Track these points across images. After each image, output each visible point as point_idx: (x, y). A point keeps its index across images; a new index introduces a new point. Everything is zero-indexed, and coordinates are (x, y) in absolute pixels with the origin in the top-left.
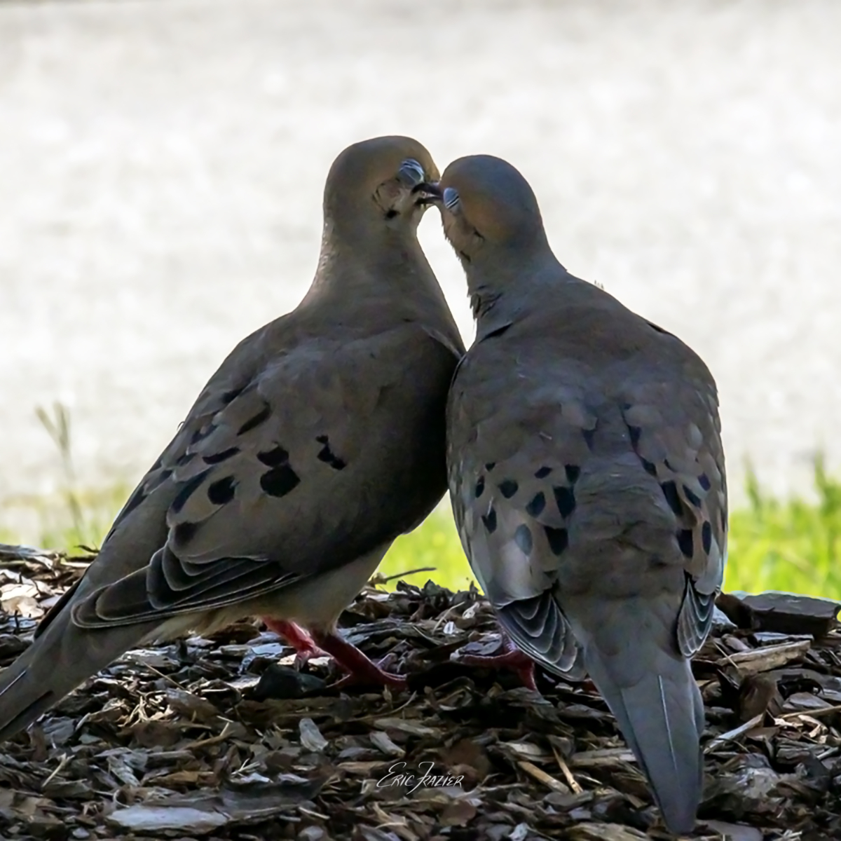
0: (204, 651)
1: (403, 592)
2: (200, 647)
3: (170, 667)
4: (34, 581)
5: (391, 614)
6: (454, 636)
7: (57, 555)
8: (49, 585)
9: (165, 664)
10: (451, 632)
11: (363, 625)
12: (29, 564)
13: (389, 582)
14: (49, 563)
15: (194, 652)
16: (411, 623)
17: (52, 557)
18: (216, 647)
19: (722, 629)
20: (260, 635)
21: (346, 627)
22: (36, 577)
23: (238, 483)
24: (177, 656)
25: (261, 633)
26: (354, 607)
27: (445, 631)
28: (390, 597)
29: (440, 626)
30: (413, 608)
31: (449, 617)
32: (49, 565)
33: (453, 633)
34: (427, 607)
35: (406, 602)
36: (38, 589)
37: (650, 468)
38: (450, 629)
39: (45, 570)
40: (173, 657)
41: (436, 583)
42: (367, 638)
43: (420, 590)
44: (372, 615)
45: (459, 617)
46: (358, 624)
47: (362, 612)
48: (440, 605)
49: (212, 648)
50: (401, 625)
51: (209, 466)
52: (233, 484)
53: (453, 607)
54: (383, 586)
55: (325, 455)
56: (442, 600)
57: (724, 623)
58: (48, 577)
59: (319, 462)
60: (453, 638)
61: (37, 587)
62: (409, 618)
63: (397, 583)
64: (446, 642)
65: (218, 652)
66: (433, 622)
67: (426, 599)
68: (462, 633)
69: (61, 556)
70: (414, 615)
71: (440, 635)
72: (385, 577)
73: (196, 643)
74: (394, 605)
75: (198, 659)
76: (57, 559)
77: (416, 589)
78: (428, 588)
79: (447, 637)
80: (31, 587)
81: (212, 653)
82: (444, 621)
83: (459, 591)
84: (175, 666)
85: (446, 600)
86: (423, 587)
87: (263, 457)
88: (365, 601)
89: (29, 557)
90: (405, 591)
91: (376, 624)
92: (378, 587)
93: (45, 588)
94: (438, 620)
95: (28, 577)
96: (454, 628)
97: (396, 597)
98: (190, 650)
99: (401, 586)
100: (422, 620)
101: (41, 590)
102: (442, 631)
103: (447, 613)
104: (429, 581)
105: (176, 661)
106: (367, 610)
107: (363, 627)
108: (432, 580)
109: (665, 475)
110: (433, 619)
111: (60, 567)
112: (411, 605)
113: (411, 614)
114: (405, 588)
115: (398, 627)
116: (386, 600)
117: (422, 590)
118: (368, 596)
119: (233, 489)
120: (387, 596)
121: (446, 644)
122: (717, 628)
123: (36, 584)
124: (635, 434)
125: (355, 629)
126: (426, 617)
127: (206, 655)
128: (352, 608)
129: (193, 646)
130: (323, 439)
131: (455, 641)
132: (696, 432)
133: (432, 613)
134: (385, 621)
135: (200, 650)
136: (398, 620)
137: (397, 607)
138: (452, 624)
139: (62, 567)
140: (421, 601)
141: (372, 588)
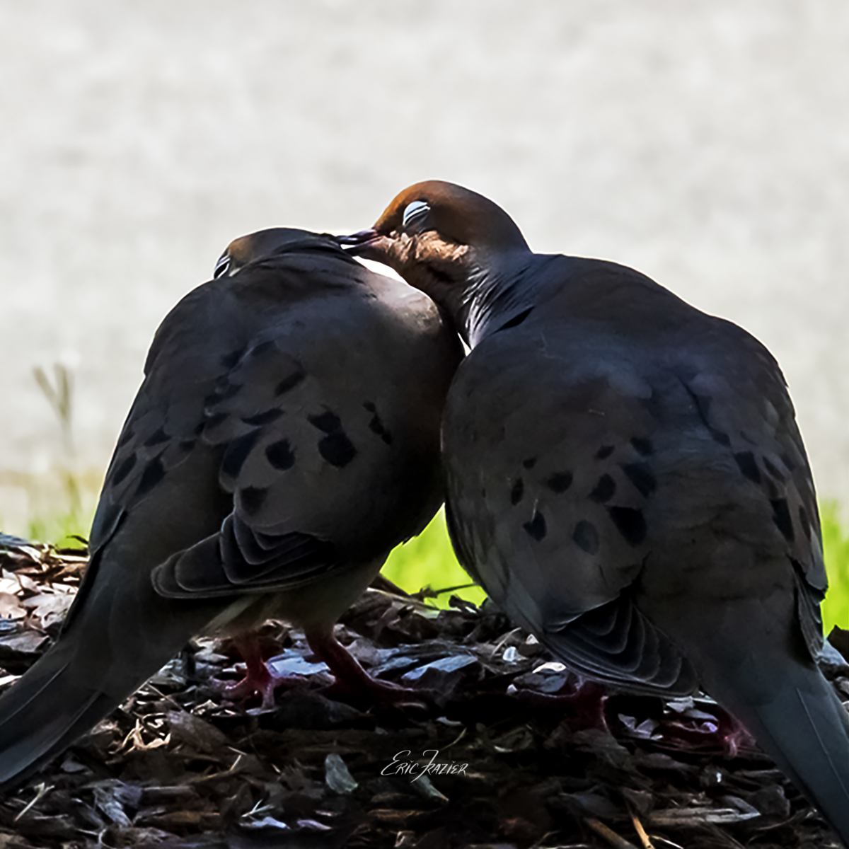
0: (216, 668)
1: (456, 609)
2: (211, 663)
3: (175, 686)
4: (16, 574)
5: (442, 634)
6: (515, 663)
7: (46, 546)
8: (34, 580)
9: (168, 681)
10: (511, 660)
11: (407, 646)
12: (11, 554)
13: (440, 596)
14: (36, 555)
15: (203, 670)
16: (464, 647)
17: (40, 548)
18: (230, 666)
19: (836, 670)
20: (284, 652)
21: (386, 647)
22: (19, 571)
23: (296, 448)
24: (182, 673)
25: (286, 650)
26: (398, 623)
27: (505, 658)
28: (440, 614)
29: (499, 651)
30: (468, 628)
31: (511, 641)
32: (36, 557)
33: (514, 661)
34: (485, 628)
35: (460, 621)
36: (21, 585)
38: (510, 655)
39: (30, 563)
40: (178, 674)
42: (416, 661)
43: (477, 607)
44: (419, 635)
45: (523, 643)
46: (401, 645)
47: (407, 630)
48: (501, 626)
49: (225, 665)
50: (452, 648)
51: (254, 427)
52: (291, 449)
53: (515, 630)
54: (433, 600)
55: (376, 426)
56: (503, 620)
57: (838, 663)
58: (34, 571)
59: (370, 431)
60: (514, 666)
61: (20, 582)
62: (462, 640)
63: (449, 598)
64: (506, 671)
65: (233, 670)
66: (491, 647)
67: (484, 618)
68: (525, 661)
69: (50, 547)
70: (468, 636)
71: (498, 661)
73: (207, 658)
74: (445, 623)
75: (208, 678)
76: (45, 551)
77: (473, 607)
78: (487, 605)
79: (506, 665)
80: (13, 582)
81: (225, 670)
82: (503, 646)
84: (180, 684)
85: (508, 621)
86: (480, 604)
87: (314, 421)
88: (411, 617)
89: (13, 546)
90: (459, 607)
91: (423, 645)
92: (427, 601)
93: (30, 583)
94: (497, 645)
95: (10, 570)
96: (515, 655)
97: (447, 614)
98: (199, 666)
99: (455, 601)
100: (477, 643)
101: (25, 586)
102: (501, 657)
103: (509, 636)
105: (181, 679)
106: (413, 629)
107: (407, 648)
110: (491, 643)
111: (48, 559)
112: (465, 624)
113: (466, 634)
114: (459, 604)
115: (448, 650)
116: (436, 617)
117: (480, 607)
118: (415, 612)
119: (293, 453)
120: (438, 612)
121: (505, 673)
122: (829, 669)
123: (19, 578)
125: (397, 650)
126: (482, 640)
127: (218, 673)
128: (395, 625)
129: (203, 661)
130: (371, 408)
131: (516, 670)
133: (491, 634)
134: (434, 641)
135: (211, 667)
136: (449, 642)
137: (449, 627)
138: (513, 649)
139: (52, 561)
140: (478, 621)
141: (421, 602)
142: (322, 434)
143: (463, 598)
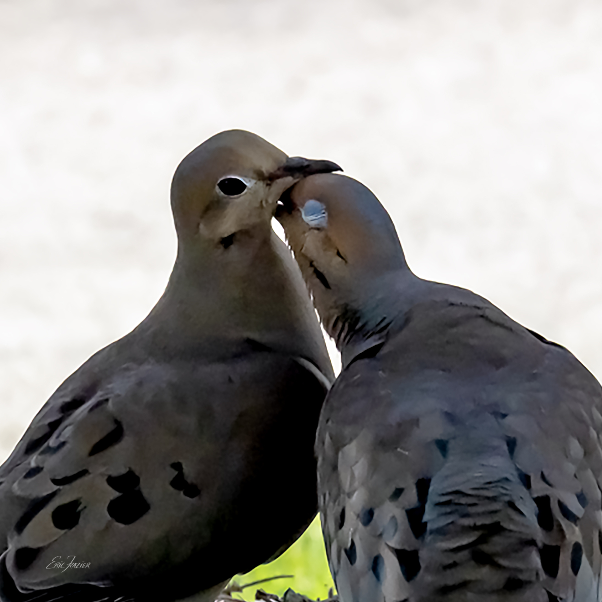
13: (244, 590)
23: (85, 507)
37: (526, 480)
41: (296, 592)
43: (280, 598)
51: (56, 488)
52: (80, 508)
54: (240, 593)
55: (179, 483)
59: (171, 489)
63: (255, 592)
72: (241, 585)
77: (276, 598)
78: (288, 596)
83: (318, 600)
86: (282, 596)
87: (113, 481)
90: (264, 600)
92: (235, 595)
99: (259, 594)
104: (289, 590)
108: (292, 588)
109: (539, 489)
114: (264, 597)
117: (282, 598)
119: (80, 512)
124: (512, 444)
130: (177, 466)
132: (576, 448)
141: (228, 597)
142: (115, 494)
143: (267, 592)
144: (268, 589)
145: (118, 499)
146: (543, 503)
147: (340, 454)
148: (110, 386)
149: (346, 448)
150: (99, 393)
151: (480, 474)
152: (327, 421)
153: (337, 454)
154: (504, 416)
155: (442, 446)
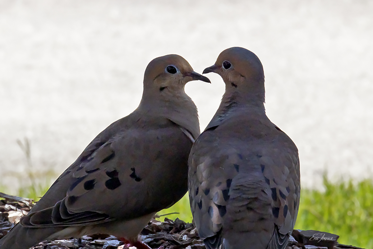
0: (88, 241)
1: (167, 222)
2: (86, 240)
3: (75, 247)
4: (21, 210)
5: (162, 230)
6: (187, 241)
7: (31, 201)
8: (27, 212)
9: (72, 246)
10: (185, 239)
11: (151, 234)
12: (19, 203)
13: (160, 217)
14: (28, 203)
15: (84, 242)
16: (170, 235)
17: (29, 201)
18: (93, 240)
19: (292, 243)
20: (110, 236)
21: (144, 235)
22: (22, 209)
23: (97, 182)
24: (77, 243)
25: (111, 236)
26: (148, 227)
27: (183, 239)
28: (162, 224)
29: (181, 237)
30: (171, 228)
31: (185, 233)
32: (28, 204)
33: (186, 240)
34: (176, 228)
35: (168, 226)
36: (23, 214)
37: (268, 181)
38: (185, 238)
39: (26, 206)
40: (76, 243)
41: (180, 219)
42: (152, 240)
43: (174, 221)
44: (155, 231)
45: (189, 233)
46: (149, 234)
47: (150, 229)
48: (181, 228)
49: (91, 240)
50: (166, 235)
51: (87, 174)
52: (94, 183)
53: (187, 229)
54: (158, 218)
55: (133, 176)
56: (182, 226)
57: (293, 241)
58: (27, 209)
59: (130, 178)
60: (186, 241)
61: (22, 212)
62: (169, 232)
63: (164, 218)
64: (184, 243)
65: (94, 242)
66: (179, 235)
67: (176, 225)
68: (190, 240)
69: (32, 201)
70: (171, 231)
71: (181, 240)
72: (159, 215)
73: (85, 238)
74: (163, 227)
75: (86, 245)
76: (31, 202)
77: (172, 221)
78: (177, 221)
79: (184, 241)
80: (20, 212)
81: (91, 242)
82: (183, 235)
83: (188, 223)
84: (77, 247)
85: (184, 226)
86: (175, 220)
87: (108, 174)
88: (152, 225)
89: (20, 201)
90: (168, 222)
91: (156, 234)
92: (156, 219)
93: (26, 213)
94: (181, 234)
95: (19, 209)
96: (186, 238)
97: (164, 224)
98: (83, 241)
99: (166, 219)
100: (174, 234)
101: (24, 214)
102: (182, 238)
103: (184, 231)
104: (177, 218)
105: (77, 245)
106: (153, 229)
107: (151, 235)
108: (178, 218)
109: (273, 185)
110: (178, 233)
111: (32, 205)
112: (170, 227)
113: (170, 231)
115: (165, 236)
116: (160, 225)
118: (153, 223)
119: (94, 185)
120: (161, 223)
121: (184, 244)
122: (290, 243)
123: (22, 211)
124: (263, 168)
125: (148, 236)
126: (175, 232)
127: (89, 243)
128: (147, 227)
129: (84, 239)
130: (133, 169)
131: (187, 243)
132: (287, 170)
133: (178, 231)
134: (160, 233)
135: (86, 241)
136: (165, 233)
137: (165, 228)
138: (186, 235)
139: (33, 205)
140: (174, 226)
141: (154, 219)
142: (108, 178)
143: (169, 218)
144: (169, 217)
145: (110, 180)
146: (274, 190)
147: (198, 167)
148: (114, 138)
149: (200, 165)
150: (110, 140)
151: (251, 179)
152: (193, 154)
153: (196, 167)
154: (261, 156)
155: (237, 167)
